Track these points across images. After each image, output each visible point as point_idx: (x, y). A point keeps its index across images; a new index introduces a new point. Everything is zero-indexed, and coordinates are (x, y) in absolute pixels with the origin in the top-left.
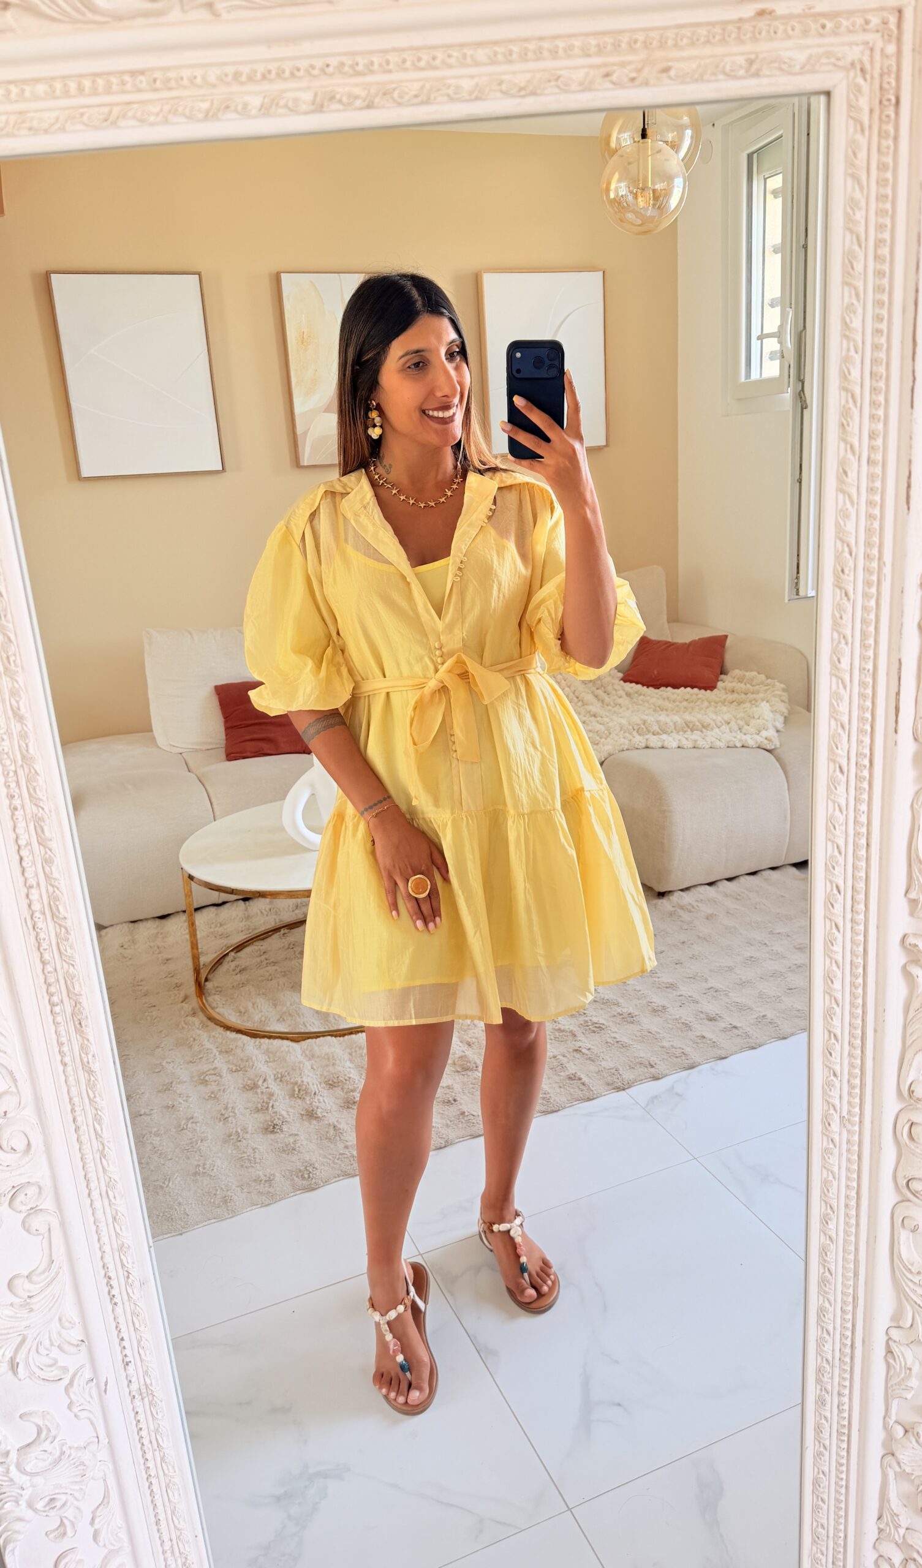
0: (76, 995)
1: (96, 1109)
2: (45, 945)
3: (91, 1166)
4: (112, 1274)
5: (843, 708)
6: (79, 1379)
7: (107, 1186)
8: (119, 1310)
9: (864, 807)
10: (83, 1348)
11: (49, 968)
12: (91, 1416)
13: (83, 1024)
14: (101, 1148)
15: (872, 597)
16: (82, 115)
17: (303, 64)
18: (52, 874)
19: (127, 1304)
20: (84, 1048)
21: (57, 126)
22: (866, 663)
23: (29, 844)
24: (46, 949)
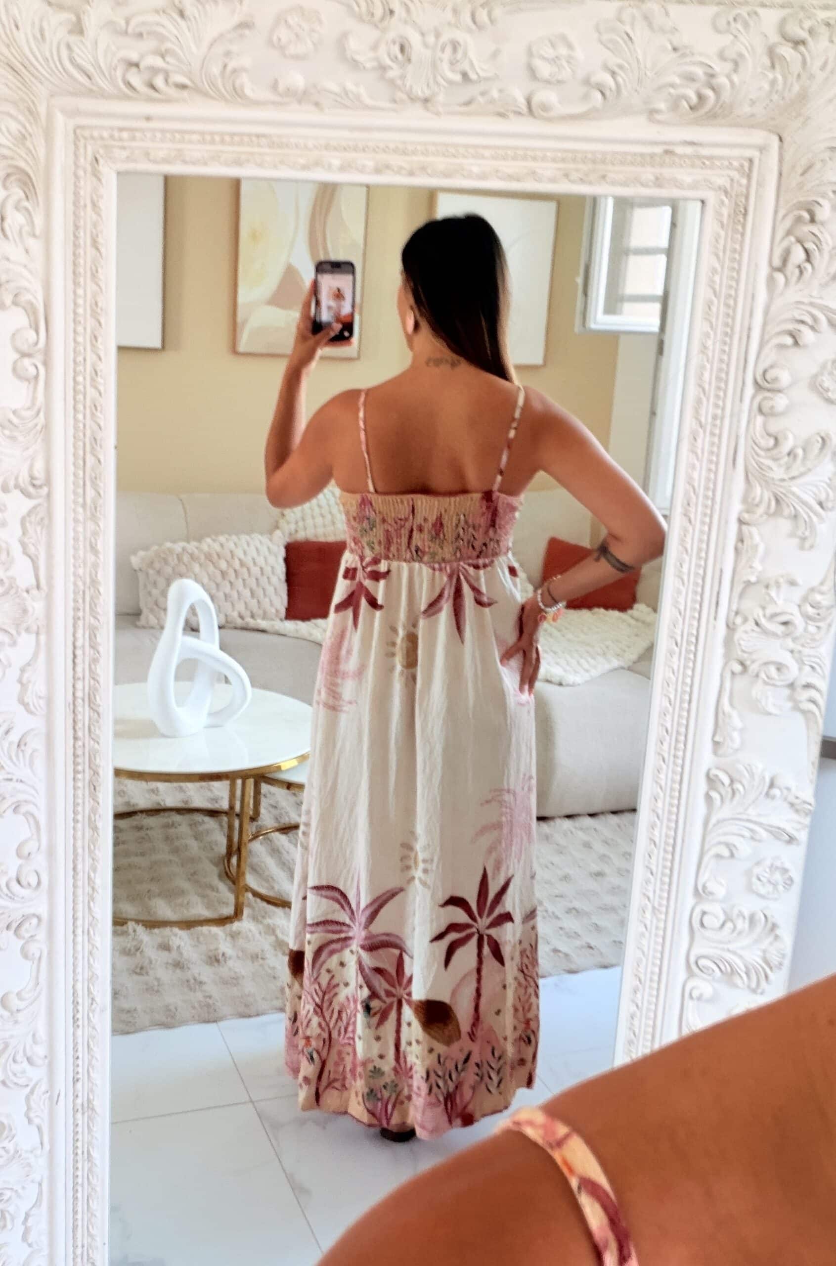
0: (97, 766)
1: (93, 859)
2: (80, 725)
3: (80, 907)
4: (80, 1001)
5: (681, 600)
7: (90, 924)
8: (79, 1032)
9: (689, 672)
10: (46, 1061)
11: (80, 743)
12: (42, 1123)
13: (97, 788)
14: (91, 892)
15: (705, 524)
18: (96, 668)
19: (86, 1028)
20: (94, 811)
22: (699, 569)
23: (83, 646)
24: (80, 728)
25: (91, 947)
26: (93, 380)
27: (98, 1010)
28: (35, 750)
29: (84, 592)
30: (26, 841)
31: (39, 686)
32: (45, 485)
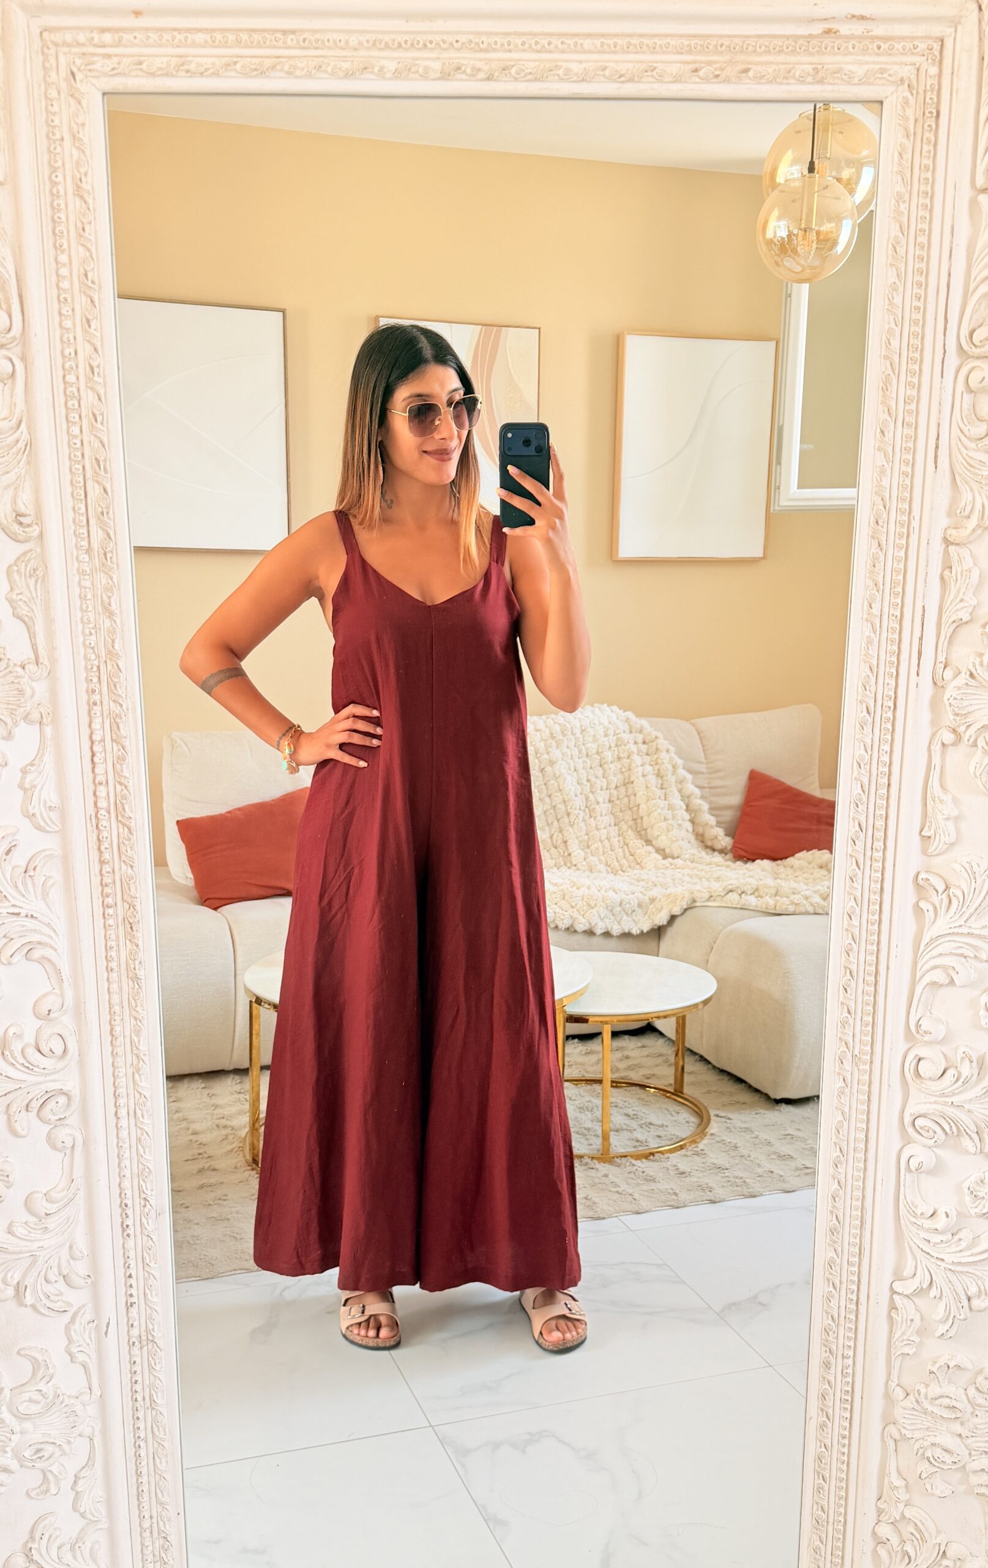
1: (136, 1019)
2: (106, 845)
3: (122, 1081)
4: (130, 1203)
5: (873, 651)
6: (82, 1317)
7: (136, 1103)
8: (131, 1243)
10: (89, 1281)
11: (108, 868)
12: (88, 1360)
14: (135, 1061)
15: (902, 548)
16: (235, 63)
17: (437, 38)
18: (123, 770)
19: (139, 1238)
20: (131, 953)
21: (211, 71)
22: (895, 609)
23: (103, 740)
24: (107, 848)
25: (139, 1132)
26: (89, 379)
27: (153, 1213)
28: (47, 878)
29: (98, 667)
30: (45, 996)
31: (49, 793)
32: (37, 524)
